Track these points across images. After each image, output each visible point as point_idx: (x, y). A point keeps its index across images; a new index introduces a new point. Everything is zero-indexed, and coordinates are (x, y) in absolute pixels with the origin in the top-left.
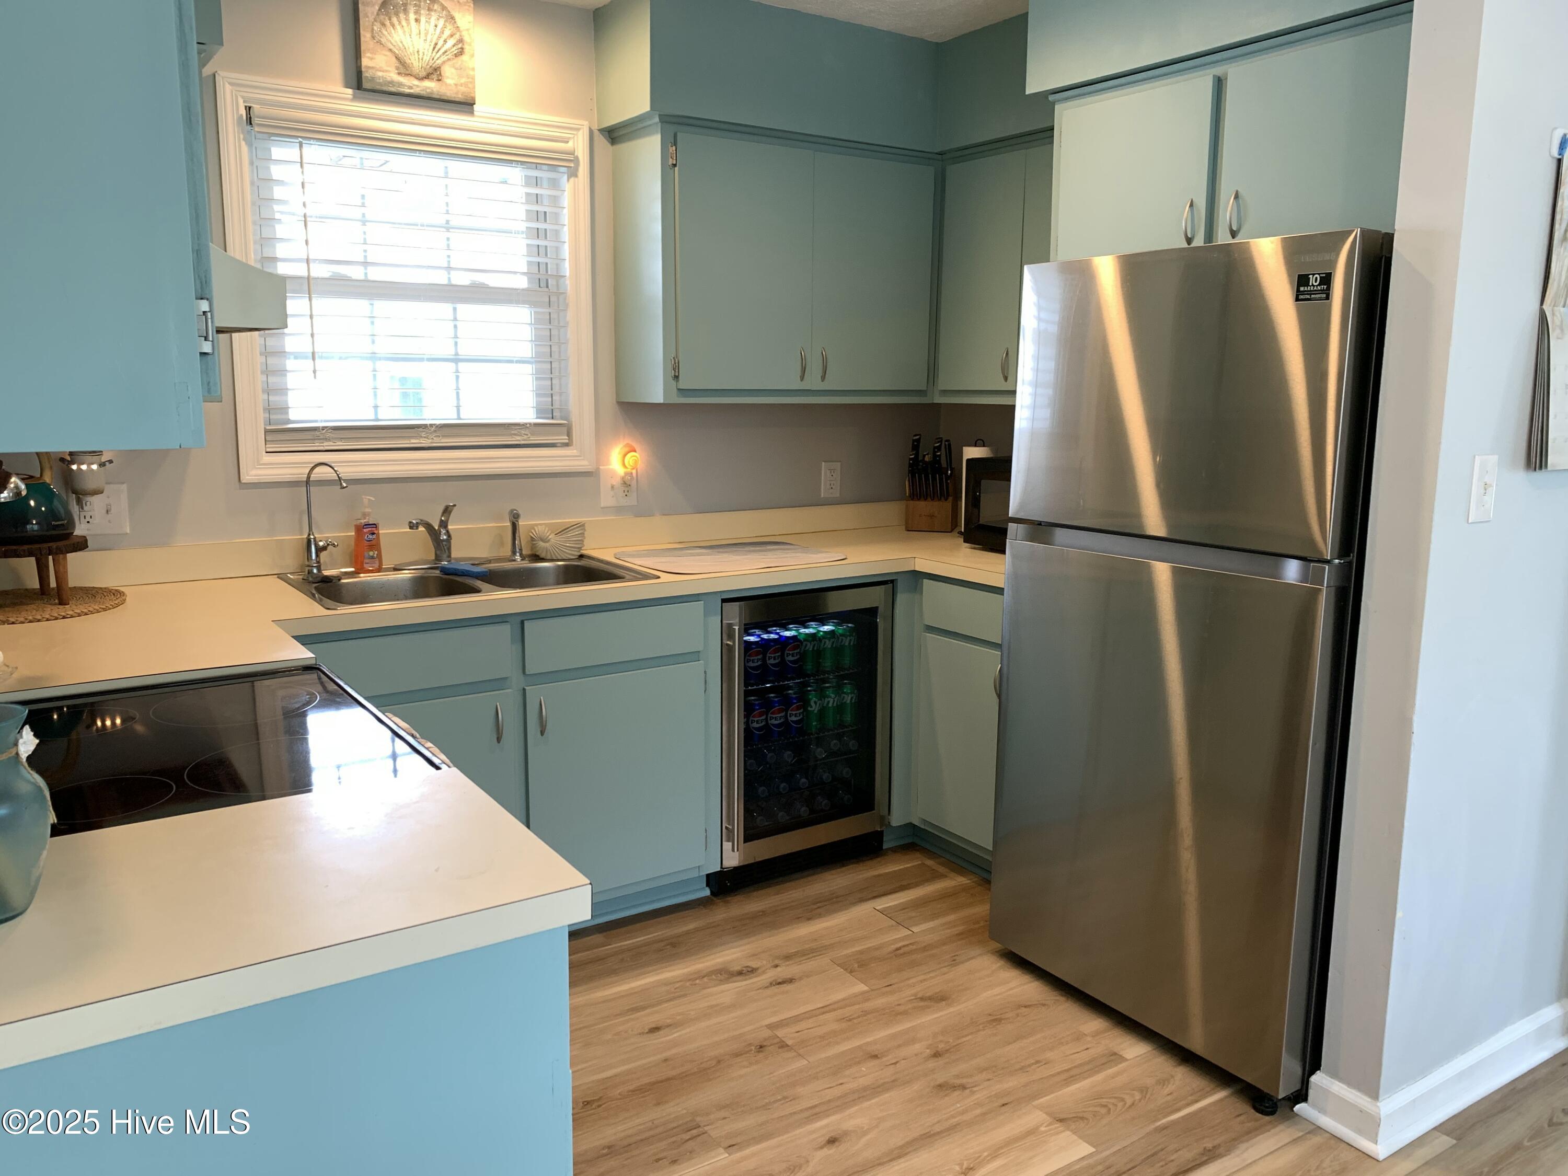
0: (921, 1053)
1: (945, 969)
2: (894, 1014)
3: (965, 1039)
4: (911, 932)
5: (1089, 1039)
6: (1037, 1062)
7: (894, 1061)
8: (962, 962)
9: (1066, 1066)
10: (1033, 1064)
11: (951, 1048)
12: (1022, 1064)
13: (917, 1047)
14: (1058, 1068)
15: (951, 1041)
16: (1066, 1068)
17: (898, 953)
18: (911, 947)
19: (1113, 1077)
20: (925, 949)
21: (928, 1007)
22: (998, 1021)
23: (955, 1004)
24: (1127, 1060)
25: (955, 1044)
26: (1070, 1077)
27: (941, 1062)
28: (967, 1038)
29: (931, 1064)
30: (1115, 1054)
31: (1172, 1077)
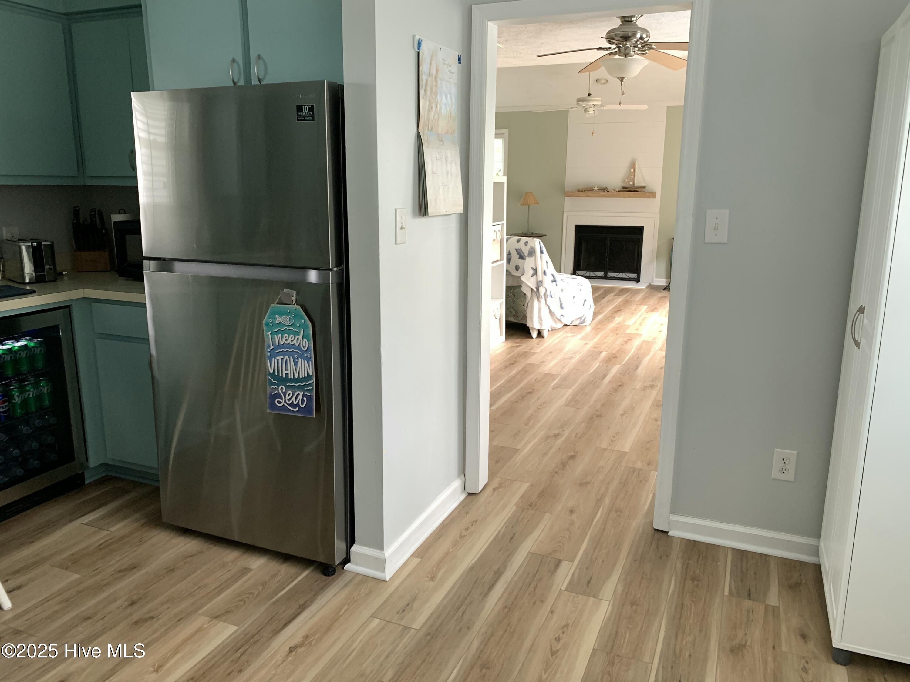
0: (121, 606)
1: (135, 548)
2: (100, 587)
3: (151, 588)
4: (109, 532)
5: (230, 564)
6: (200, 587)
7: (102, 617)
8: (146, 542)
9: (217, 584)
10: (197, 589)
11: (142, 597)
12: (190, 592)
13: (118, 603)
14: (213, 587)
15: (142, 592)
16: (217, 586)
17: (100, 548)
18: (110, 541)
19: (246, 582)
20: (120, 539)
21: (124, 575)
22: (173, 570)
23: (143, 568)
24: (252, 570)
25: (145, 593)
26: (221, 589)
27: (136, 607)
28: (153, 587)
29: (129, 611)
30: (246, 568)
31: (280, 571)
